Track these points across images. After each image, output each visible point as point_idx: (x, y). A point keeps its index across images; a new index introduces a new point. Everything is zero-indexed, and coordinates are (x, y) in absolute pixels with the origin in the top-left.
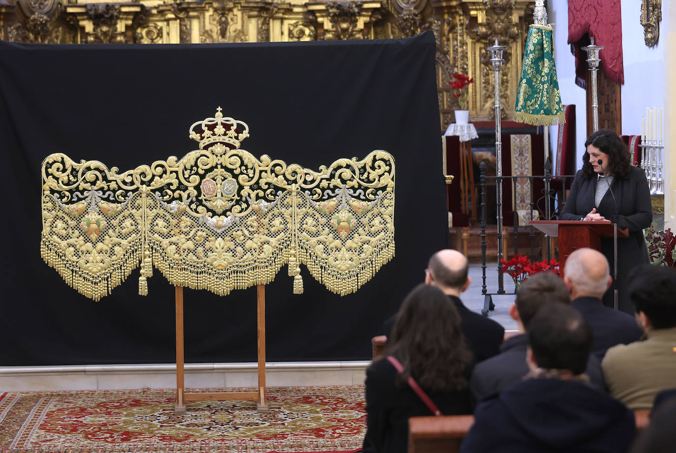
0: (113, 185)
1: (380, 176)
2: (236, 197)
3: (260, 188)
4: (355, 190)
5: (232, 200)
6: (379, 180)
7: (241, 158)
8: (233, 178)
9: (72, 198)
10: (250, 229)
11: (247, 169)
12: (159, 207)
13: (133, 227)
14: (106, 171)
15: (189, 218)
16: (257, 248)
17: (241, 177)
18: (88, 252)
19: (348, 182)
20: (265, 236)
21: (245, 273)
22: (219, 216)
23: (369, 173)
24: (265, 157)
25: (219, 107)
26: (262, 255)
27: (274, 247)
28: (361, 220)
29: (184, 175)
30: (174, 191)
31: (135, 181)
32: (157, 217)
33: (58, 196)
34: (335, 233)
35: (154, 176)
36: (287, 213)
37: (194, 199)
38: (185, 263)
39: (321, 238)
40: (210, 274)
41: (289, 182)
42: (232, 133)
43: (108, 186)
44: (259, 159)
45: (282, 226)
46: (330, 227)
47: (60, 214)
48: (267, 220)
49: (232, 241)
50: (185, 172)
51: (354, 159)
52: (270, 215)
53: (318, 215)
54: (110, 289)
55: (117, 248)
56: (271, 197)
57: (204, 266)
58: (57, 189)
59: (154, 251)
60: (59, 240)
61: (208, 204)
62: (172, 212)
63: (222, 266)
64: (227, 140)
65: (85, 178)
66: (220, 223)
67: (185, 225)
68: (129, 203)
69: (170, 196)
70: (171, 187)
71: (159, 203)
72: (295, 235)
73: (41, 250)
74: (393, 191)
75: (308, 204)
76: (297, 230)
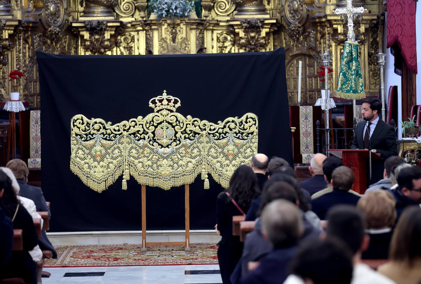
0: (109, 131)
1: (250, 127)
2: (174, 138)
3: (186, 133)
4: (237, 134)
5: (172, 139)
6: (249, 129)
7: (176, 117)
8: (172, 127)
9: (87, 138)
10: (181, 154)
11: (179, 123)
12: (133, 143)
13: (119, 154)
14: (105, 124)
15: (149, 149)
16: (185, 164)
17: (176, 127)
18: (95, 167)
19: (233, 130)
20: (189, 158)
21: (178, 178)
22: (165, 148)
23: (244, 125)
24: (189, 117)
25: (165, 90)
26: (188, 168)
27: (193, 164)
28: (240, 150)
29: (146, 126)
30: (141, 135)
31: (120, 129)
32: (132, 148)
33: (80, 137)
34: (226, 156)
35: (130, 127)
36: (200, 146)
37: (152, 139)
38: (147, 173)
39: (219, 159)
40: (160, 178)
41: (202, 130)
42: (172, 104)
43: (106, 132)
44: (186, 118)
45: (198, 153)
46: (224, 154)
47: (81, 147)
48: (190, 150)
49: (172, 161)
50: (147, 124)
51: (236, 117)
52: (191, 147)
53: (217, 147)
54: (107, 186)
55: (111, 165)
56: (192, 138)
57: (157, 174)
58: (79, 133)
59: (130, 166)
60: (80, 160)
61: (159, 141)
62: (140, 145)
63: (166, 174)
64: (169, 107)
65: (94, 128)
66: (165, 151)
67: (147, 152)
68: (117, 141)
69: (139, 137)
70: (139, 132)
71: (133, 141)
72: (205, 158)
73: (71, 165)
74: (257, 135)
75: (212, 142)
76: (206, 155)
